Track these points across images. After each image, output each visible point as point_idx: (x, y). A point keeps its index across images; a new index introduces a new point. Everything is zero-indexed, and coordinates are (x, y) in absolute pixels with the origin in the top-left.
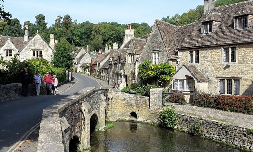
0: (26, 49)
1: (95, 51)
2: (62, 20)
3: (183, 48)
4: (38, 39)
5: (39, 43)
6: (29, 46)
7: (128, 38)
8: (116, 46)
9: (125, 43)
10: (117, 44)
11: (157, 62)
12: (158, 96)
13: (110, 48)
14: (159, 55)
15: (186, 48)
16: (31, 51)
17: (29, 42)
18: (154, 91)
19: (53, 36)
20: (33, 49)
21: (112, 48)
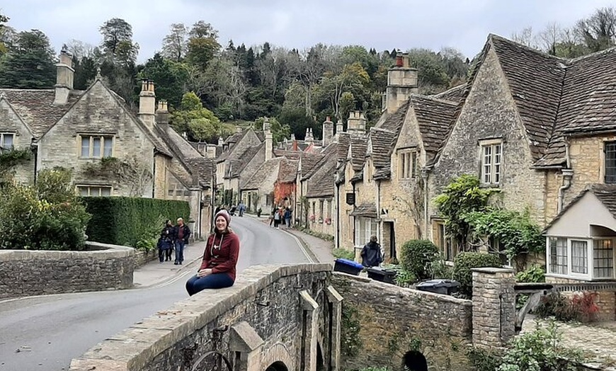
0: (60, 131)
1: (293, 137)
2: (186, 38)
3: (581, 130)
4: (101, 97)
5: (103, 112)
6: (68, 120)
7: (398, 95)
8: (359, 122)
9: (389, 112)
10: (362, 117)
11: (495, 177)
12: (500, 297)
13: (340, 128)
14: (501, 154)
15: (594, 130)
16: (75, 136)
17: (69, 106)
18: (485, 279)
19: (152, 87)
20: (82, 130)
21: (345, 128)
